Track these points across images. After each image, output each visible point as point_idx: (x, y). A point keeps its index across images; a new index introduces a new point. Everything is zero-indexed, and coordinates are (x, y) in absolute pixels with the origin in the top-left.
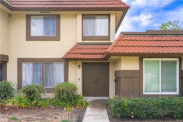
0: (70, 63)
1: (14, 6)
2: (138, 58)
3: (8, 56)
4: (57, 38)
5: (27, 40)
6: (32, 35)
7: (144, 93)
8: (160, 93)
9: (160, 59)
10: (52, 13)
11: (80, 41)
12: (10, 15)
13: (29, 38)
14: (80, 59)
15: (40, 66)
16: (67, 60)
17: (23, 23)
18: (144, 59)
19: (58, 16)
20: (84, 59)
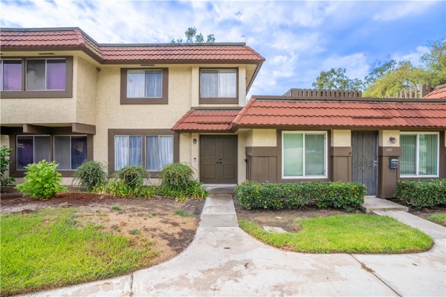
0: (182, 136)
1: (106, 58)
2: (275, 130)
3: (95, 127)
4: (164, 100)
5: (121, 104)
6: (128, 97)
7: (283, 177)
8: (304, 177)
9: (304, 133)
10: (157, 66)
11: (196, 104)
12: (99, 70)
13: (125, 100)
14: (197, 131)
15: (139, 140)
16: (177, 133)
17: (116, 80)
18: (283, 132)
19: (166, 70)
20: (202, 131)
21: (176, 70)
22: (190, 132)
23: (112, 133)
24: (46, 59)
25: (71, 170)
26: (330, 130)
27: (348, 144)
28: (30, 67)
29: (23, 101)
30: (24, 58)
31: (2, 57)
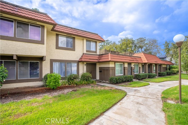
0: (80, 63)
2: (114, 62)
5: (56, 49)
6: (59, 46)
7: (116, 75)
8: (119, 75)
9: (119, 63)
10: (72, 36)
11: (85, 52)
14: (86, 61)
16: (78, 62)
17: (54, 38)
18: (116, 63)
20: (87, 61)
21: (78, 39)
22: (83, 62)
23: (52, 61)
24: (30, 24)
25: (29, 78)
26: (124, 63)
27: (127, 66)
28: (19, 25)
29: (14, 42)
30: (15, 20)
31: (1, 16)
